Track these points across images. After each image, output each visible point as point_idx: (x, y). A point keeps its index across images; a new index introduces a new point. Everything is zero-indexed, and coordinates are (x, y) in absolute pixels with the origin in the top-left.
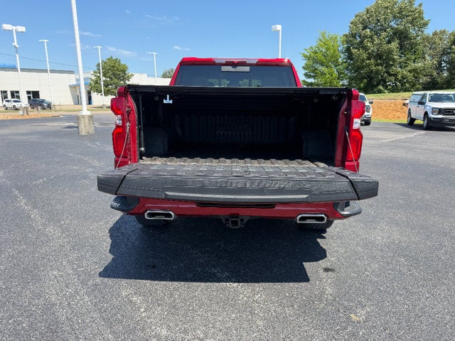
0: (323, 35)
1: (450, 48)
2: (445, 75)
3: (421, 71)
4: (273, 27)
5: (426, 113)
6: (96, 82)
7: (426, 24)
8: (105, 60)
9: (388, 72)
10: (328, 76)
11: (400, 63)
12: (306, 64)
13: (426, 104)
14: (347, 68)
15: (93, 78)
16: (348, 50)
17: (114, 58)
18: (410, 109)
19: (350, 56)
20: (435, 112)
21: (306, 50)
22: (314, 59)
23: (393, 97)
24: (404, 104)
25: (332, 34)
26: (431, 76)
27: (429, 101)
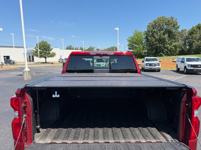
0: (136, 31)
1: (189, 37)
2: (188, 47)
3: (178, 46)
4: (115, 29)
5: (185, 67)
6: (36, 52)
7: (178, 27)
8: (40, 42)
9: (164, 47)
10: (138, 48)
11: (169, 43)
12: (129, 44)
13: (185, 62)
14: (146, 45)
15: (35, 50)
16: (147, 38)
17: (44, 41)
18: (177, 64)
19: (148, 40)
20: (189, 66)
21: (129, 38)
22: (132, 41)
23: (168, 58)
24: (173, 61)
25: (140, 31)
26: (182, 48)
27: (186, 61)
